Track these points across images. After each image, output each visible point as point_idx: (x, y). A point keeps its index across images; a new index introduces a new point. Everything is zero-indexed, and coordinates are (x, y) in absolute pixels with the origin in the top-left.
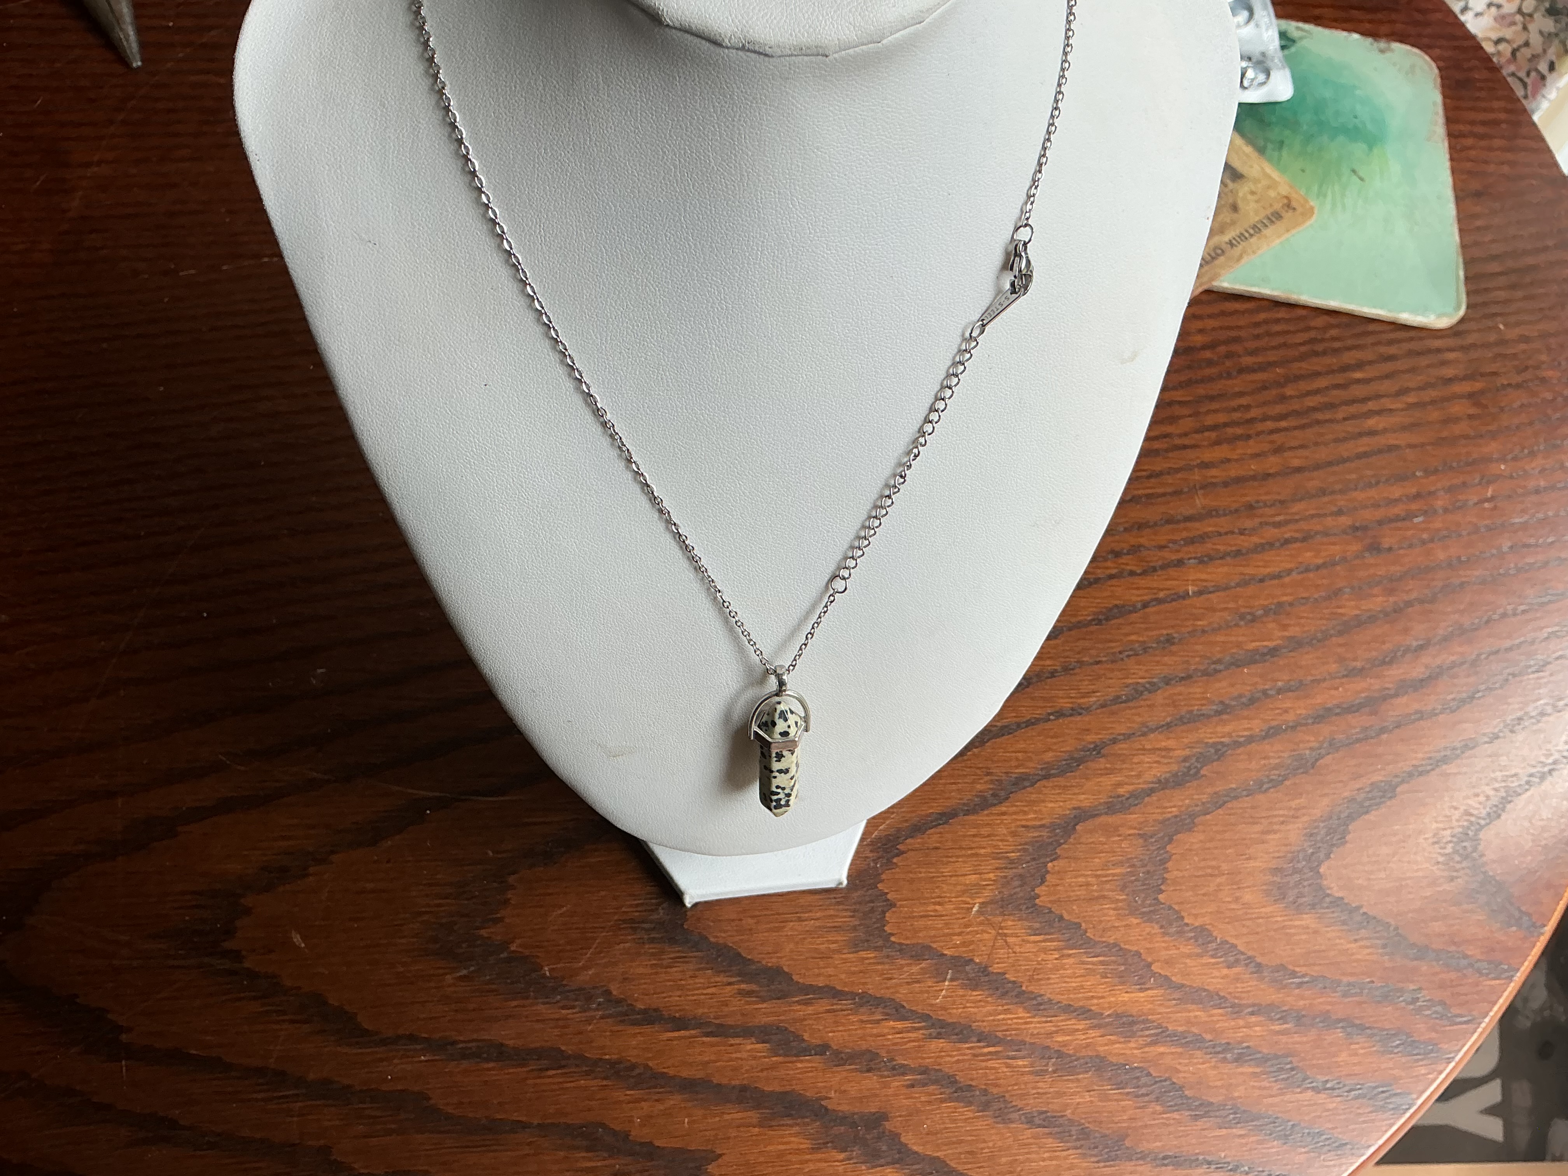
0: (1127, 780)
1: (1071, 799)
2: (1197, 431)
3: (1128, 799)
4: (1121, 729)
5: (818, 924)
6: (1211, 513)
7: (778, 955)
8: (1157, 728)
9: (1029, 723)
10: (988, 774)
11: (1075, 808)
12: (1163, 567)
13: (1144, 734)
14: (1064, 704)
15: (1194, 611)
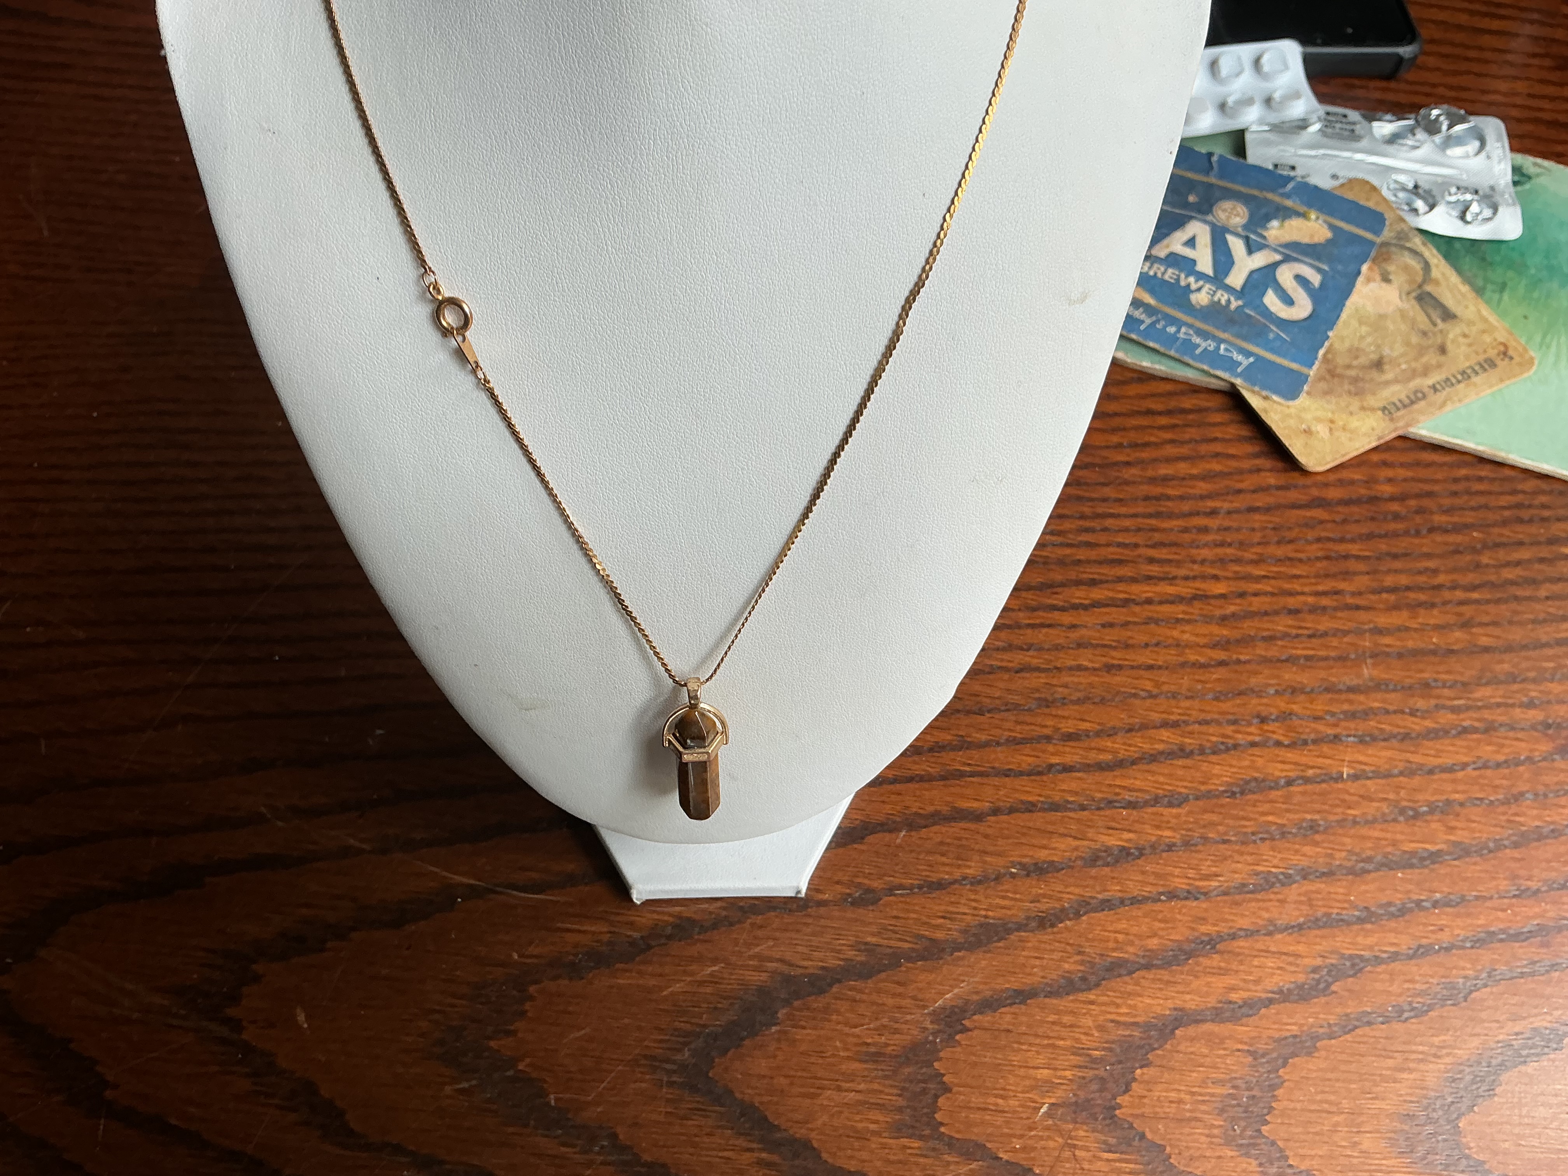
0: (1242, 984)
1: (1173, 998)
2: (1374, 592)
3: (1240, 1007)
4: (1244, 923)
5: (859, 1097)
6: (1378, 686)
7: (810, 1126)
8: (1286, 929)
9: (1135, 901)
10: (1080, 953)
11: (1175, 1009)
12: (1315, 742)
13: (1270, 934)
14: (1180, 883)
15: (1347, 797)
